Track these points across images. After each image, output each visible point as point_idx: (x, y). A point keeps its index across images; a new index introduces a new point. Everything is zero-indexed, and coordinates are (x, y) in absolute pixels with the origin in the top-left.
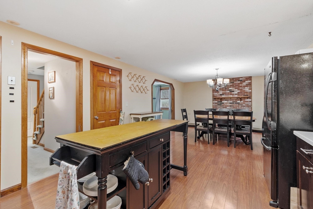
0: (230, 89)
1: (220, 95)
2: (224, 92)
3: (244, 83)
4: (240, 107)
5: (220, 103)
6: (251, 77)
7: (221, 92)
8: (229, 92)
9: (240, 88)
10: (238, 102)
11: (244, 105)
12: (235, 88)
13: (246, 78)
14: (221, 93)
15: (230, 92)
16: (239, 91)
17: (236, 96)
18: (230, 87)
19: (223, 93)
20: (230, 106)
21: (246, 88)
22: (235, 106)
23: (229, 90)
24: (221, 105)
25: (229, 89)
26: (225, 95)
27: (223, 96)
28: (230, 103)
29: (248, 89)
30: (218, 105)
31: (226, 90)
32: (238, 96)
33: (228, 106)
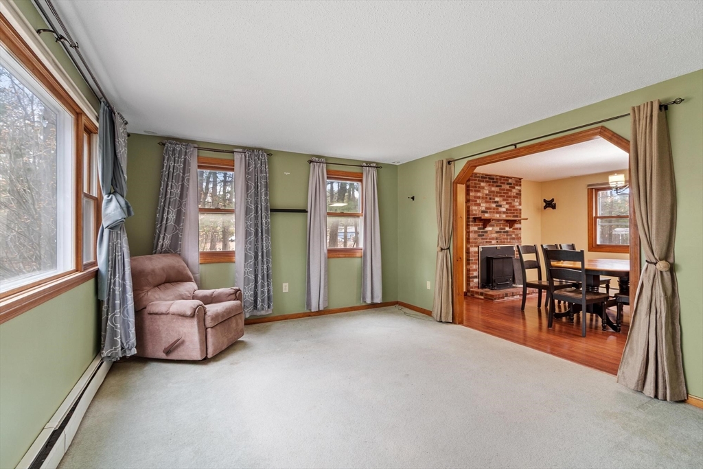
0: (497, 199)
1: (483, 212)
2: (488, 205)
3: (514, 190)
4: (509, 240)
5: (482, 232)
6: (520, 179)
7: (484, 206)
8: (494, 205)
9: (510, 200)
10: (507, 229)
11: (513, 236)
12: (504, 200)
13: (516, 181)
14: (483, 209)
15: (496, 206)
16: (507, 206)
17: (504, 216)
18: (497, 196)
19: (486, 208)
20: (497, 239)
21: (516, 200)
22: (504, 239)
23: (495, 202)
24: (483, 235)
25: (494, 199)
26: (490, 212)
27: (487, 216)
28: (497, 232)
29: (518, 204)
30: (479, 236)
31: (490, 202)
32: (507, 216)
33: (493, 239)
